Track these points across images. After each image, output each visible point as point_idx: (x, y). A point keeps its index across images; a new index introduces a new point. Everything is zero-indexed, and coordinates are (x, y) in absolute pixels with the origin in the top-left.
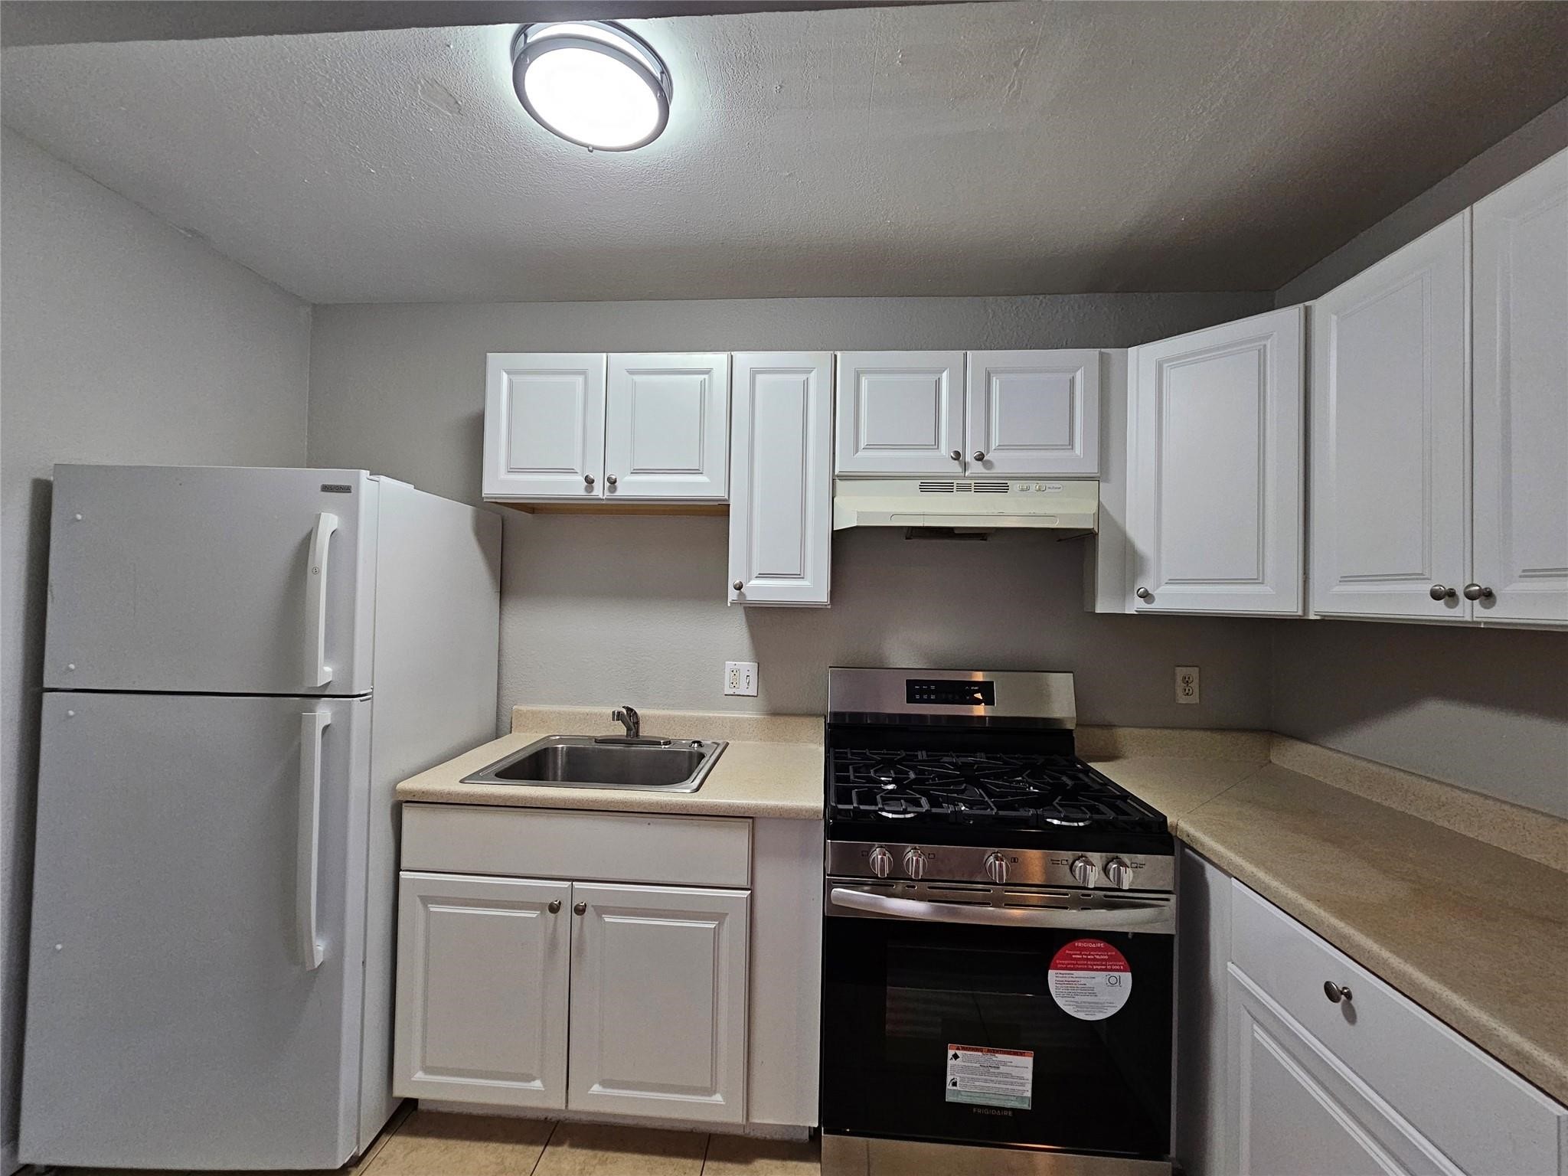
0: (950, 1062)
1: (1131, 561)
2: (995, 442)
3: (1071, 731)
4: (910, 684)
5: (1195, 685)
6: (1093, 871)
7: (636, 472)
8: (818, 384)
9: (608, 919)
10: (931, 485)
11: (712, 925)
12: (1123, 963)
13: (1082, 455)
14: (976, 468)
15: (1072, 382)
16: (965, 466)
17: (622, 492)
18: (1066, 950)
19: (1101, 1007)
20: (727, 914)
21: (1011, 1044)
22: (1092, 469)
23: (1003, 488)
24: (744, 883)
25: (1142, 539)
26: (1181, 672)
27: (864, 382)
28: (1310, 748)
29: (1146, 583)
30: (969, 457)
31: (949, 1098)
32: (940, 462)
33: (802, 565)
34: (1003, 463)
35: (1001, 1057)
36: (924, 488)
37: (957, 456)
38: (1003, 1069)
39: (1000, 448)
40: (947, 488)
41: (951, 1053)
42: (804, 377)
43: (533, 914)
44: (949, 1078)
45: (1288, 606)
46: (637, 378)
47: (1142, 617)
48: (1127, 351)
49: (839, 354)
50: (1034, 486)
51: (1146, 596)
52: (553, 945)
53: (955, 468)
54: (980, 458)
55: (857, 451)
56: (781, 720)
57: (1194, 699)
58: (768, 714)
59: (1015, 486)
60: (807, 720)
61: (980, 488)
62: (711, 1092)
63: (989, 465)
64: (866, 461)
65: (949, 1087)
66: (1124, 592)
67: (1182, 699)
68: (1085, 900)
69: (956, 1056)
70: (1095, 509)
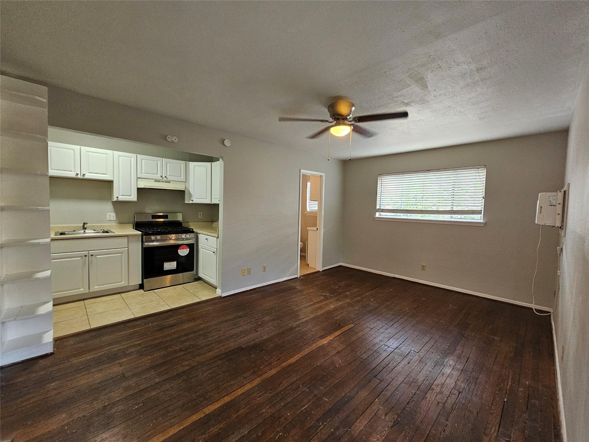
0: (164, 265)
1: (190, 195)
2: (168, 175)
3: (182, 222)
4: (152, 216)
5: (202, 215)
6: (183, 236)
7: (90, 173)
8: (133, 160)
9: (98, 257)
10: (156, 181)
11: (121, 254)
12: (188, 247)
13: (183, 178)
14: (165, 179)
15: (181, 166)
16: (163, 178)
17: (86, 177)
18: (181, 247)
19: (185, 253)
20: (123, 252)
21: (173, 261)
22: (184, 181)
23: (170, 182)
24: (127, 247)
25: (192, 193)
26: (199, 213)
27: (143, 161)
28: (216, 223)
29: (192, 199)
30: (163, 177)
31: (164, 270)
32: (158, 177)
33: (131, 193)
34: (170, 178)
35: (172, 263)
36: (155, 181)
37: (161, 176)
38: (172, 264)
39: (169, 176)
40: (159, 181)
41: (164, 264)
42: (130, 158)
43: (79, 258)
44: (164, 267)
45: (209, 202)
46: (89, 153)
47: (192, 204)
48: (189, 163)
49: (138, 155)
50: (175, 182)
51: (192, 200)
52: (84, 263)
53: (161, 178)
54: (166, 177)
55: (142, 173)
56: (122, 225)
57: (201, 217)
58: (118, 223)
59: (172, 182)
60: (128, 224)
61: (166, 182)
62: (121, 282)
63: (167, 178)
64: (144, 175)
65: (164, 268)
66: (189, 200)
67: (200, 217)
68: (183, 239)
69: (165, 264)
70: (184, 187)
